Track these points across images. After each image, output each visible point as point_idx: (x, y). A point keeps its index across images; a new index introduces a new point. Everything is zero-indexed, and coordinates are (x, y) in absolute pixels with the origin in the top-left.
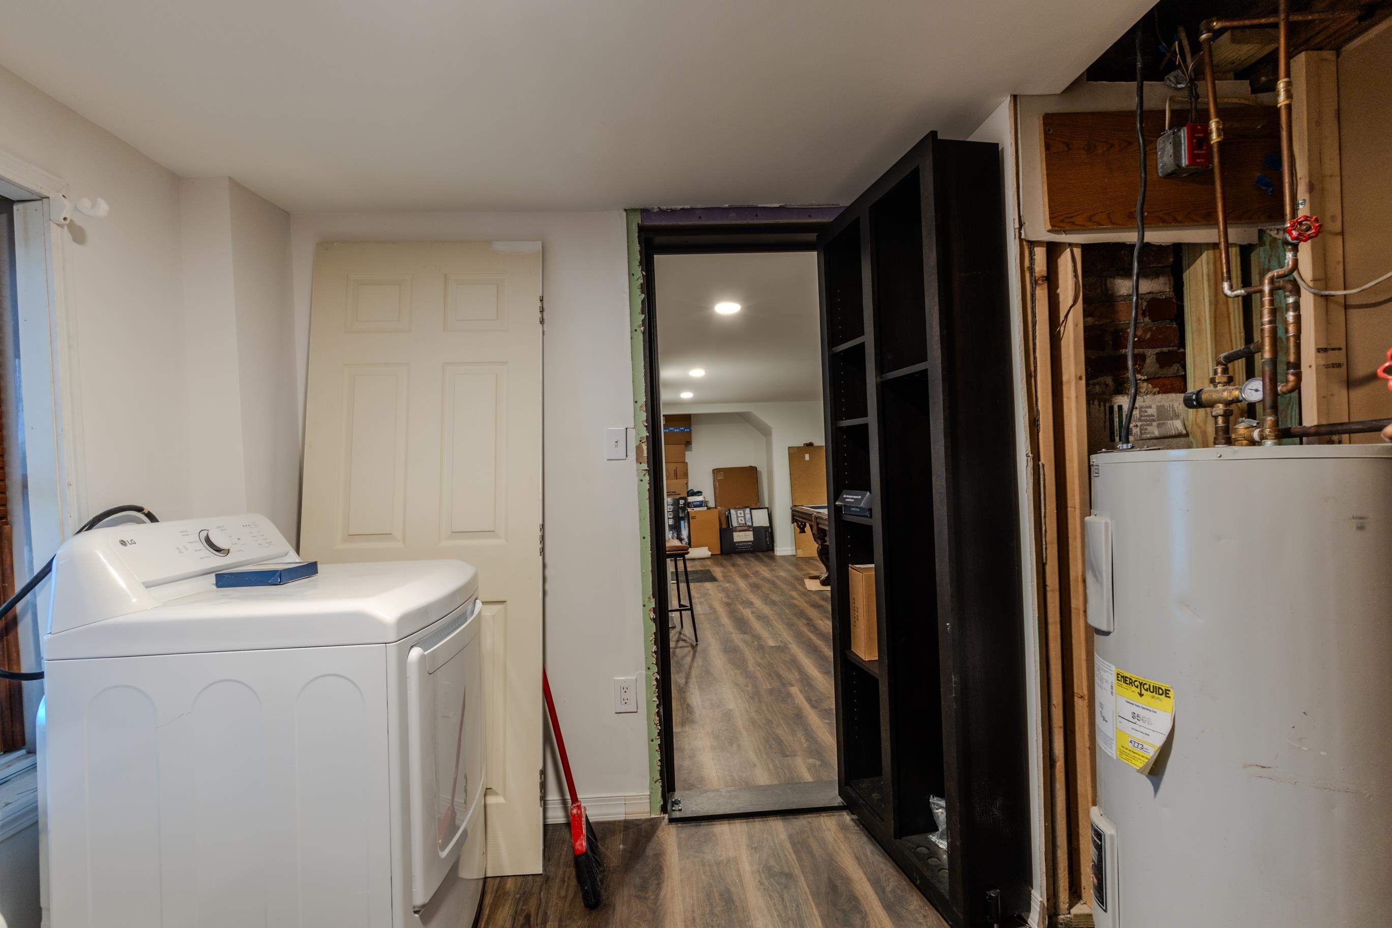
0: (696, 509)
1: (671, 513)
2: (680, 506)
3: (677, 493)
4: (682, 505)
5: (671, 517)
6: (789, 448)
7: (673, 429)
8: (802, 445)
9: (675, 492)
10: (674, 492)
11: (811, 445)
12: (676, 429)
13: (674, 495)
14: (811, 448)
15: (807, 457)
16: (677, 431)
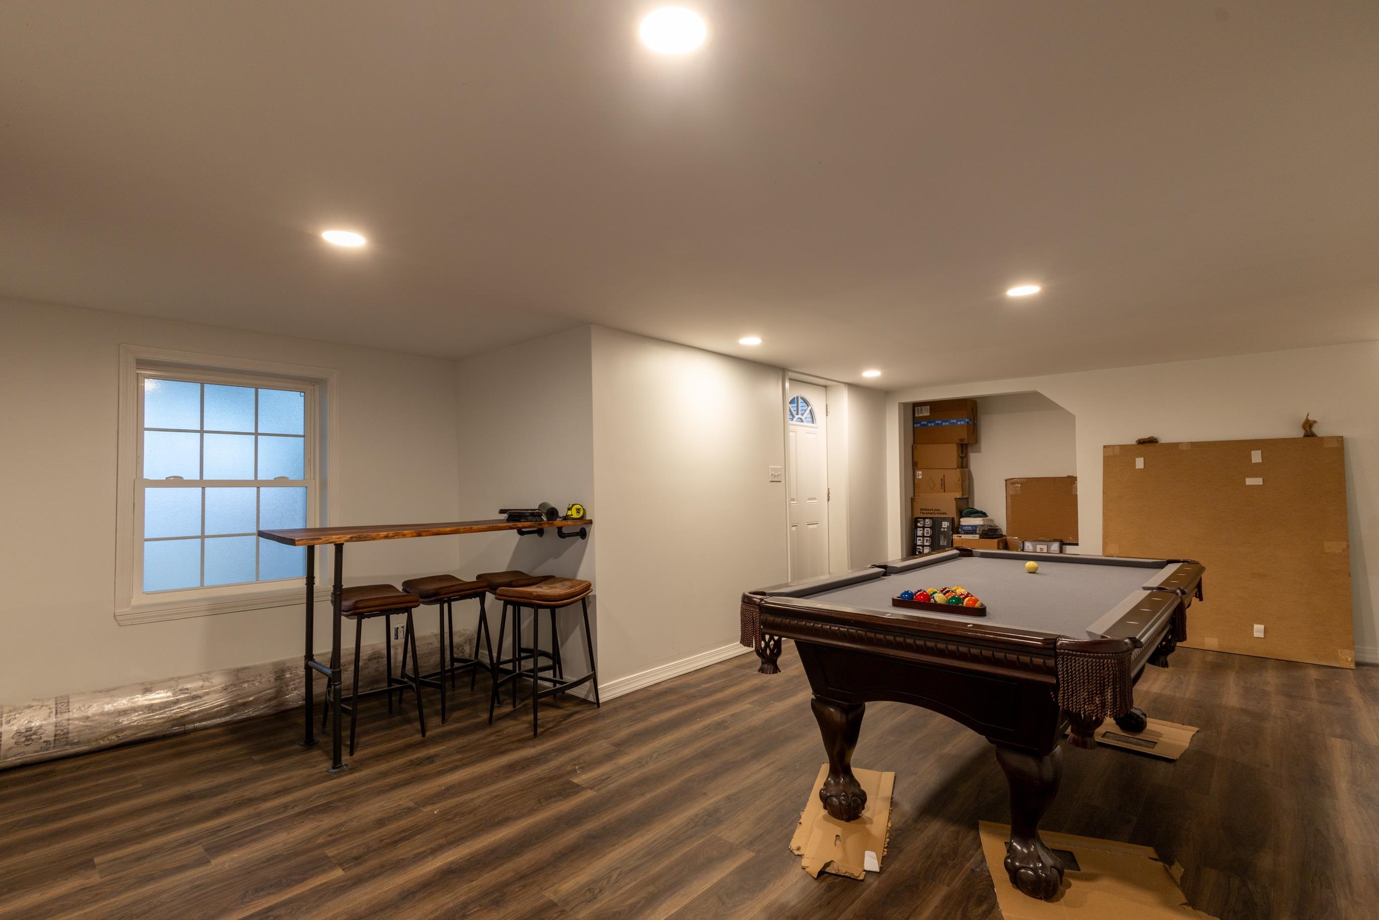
0: (964, 537)
1: (928, 538)
2: (942, 530)
3: (942, 511)
4: (946, 530)
5: (928, 544)
6: (1105, 447)
7: (955, 421)
8: (1133, 442)
9: (939, 510)
10: (937, 510)
11: (1152, 441)
12: (960, 421)
13: (938, 514)
14: (1150, 448)
15: (1140, 463)
16: (961, 425)
